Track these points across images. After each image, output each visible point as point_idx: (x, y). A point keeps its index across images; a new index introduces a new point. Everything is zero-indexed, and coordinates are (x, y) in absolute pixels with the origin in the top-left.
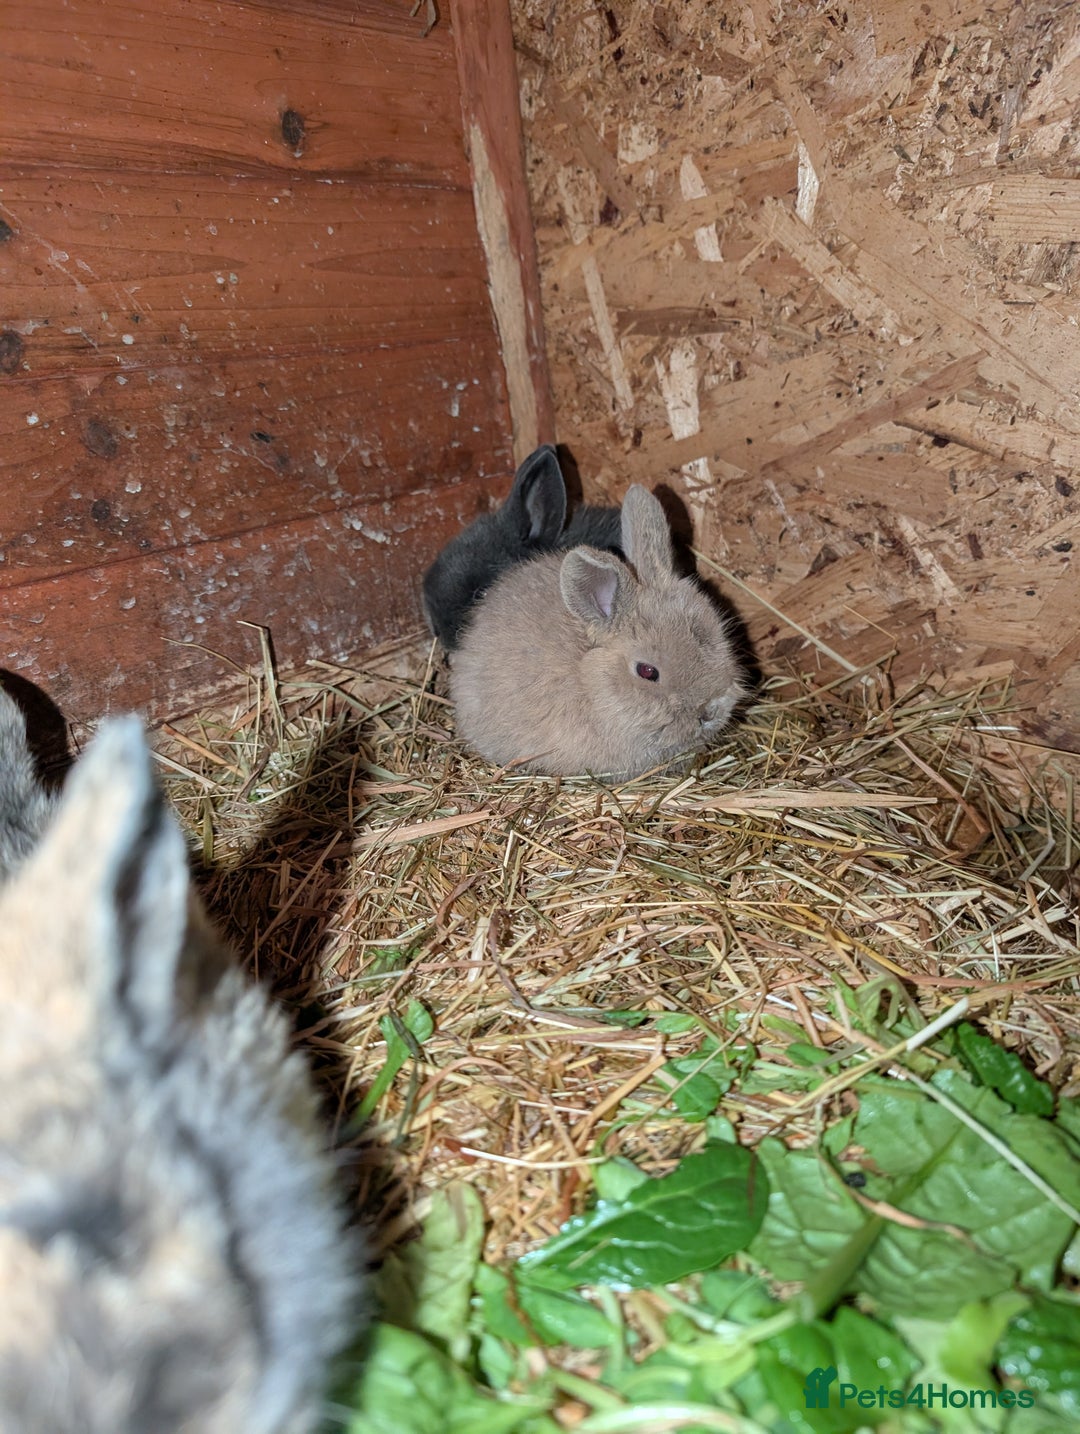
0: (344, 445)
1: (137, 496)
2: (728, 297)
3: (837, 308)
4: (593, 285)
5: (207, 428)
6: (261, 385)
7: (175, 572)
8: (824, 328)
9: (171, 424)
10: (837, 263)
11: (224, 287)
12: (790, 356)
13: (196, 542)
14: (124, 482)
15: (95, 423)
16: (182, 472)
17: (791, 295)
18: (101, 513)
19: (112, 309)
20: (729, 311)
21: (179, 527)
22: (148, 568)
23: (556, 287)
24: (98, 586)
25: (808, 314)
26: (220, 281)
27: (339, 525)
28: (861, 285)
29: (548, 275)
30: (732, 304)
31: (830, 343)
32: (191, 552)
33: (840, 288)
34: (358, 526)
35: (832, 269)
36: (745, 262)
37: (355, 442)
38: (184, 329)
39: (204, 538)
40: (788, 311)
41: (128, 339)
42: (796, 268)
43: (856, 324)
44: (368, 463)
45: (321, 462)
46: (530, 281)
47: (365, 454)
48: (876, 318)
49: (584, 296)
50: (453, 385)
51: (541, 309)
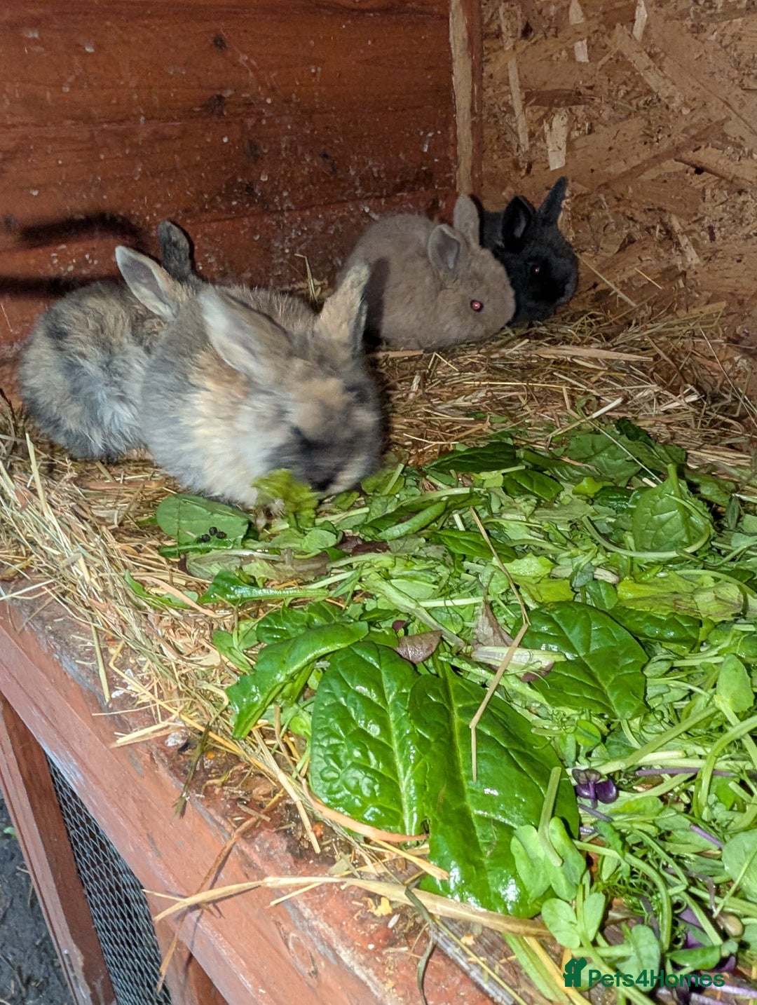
0: (365, 164)
1: (265, 182)
2: (589, 84)
3: (650, 91)
4: (513, 76)
5: (300, 149)
6: (327, 128)
7: (278, 223)
8: (641, 103)
9: (284, 146)
10: (652, 64)
11: (314, 75)
12: (621, 120)
13: (289, 209)
14: (260, 174)
15: (251, 142)
16: (286, 172)
17: (625, 83)
18: (249, 189)
19: (263, 85)
20: (589, 92)
21: (282, 200)
22: (267, 220)
23: (491, 76)
24: (244, 227)
25: (633, 95)
26: (313, 71)
27: (357, 208)
28: (665, 77)
29: (488, 69)
30: (591, 88)
31: (643, 112)
32: (286, 214)
33: (652, 80)
34: (367, 210)
35: (649, 68)
36: (600, 63)
37: (370, 163)
38: (294, 96)
39: (293, 208)
40: (622, 93)
41: (269, 101)
42: (629, 67)
43: (659, 100)
44: (376, 175)
45: (352, 173)
46: (477, 74)
47: (375, 170)
48: (670, 97)
49: (506, 81)
50: (426, 134)
51: (482, 89)
